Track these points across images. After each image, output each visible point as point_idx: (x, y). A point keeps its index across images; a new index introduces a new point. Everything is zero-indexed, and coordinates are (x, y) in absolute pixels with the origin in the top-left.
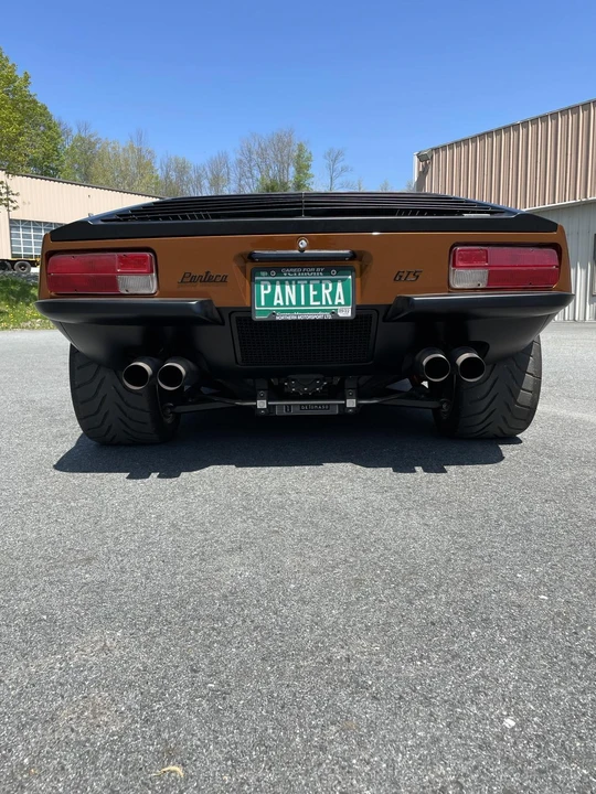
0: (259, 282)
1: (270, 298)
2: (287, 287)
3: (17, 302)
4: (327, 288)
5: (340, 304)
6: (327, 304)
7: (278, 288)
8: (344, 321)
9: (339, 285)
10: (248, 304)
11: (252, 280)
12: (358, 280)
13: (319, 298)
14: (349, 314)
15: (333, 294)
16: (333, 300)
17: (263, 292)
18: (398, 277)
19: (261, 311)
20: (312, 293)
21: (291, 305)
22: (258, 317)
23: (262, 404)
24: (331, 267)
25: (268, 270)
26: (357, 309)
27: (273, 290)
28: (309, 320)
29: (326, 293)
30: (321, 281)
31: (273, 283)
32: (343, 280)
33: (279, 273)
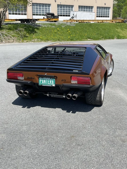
0: (40, 79)
1: (41, 82)
2: (44, 80)
3: (31, 33)
4: (51, 81)
5: (53, 84)
6: (51, 84)
7: (43, 80)
8: (53, 87)
9: (53, 81)
10: (38, 83)
11: (39, 79)
12: (56, 80)
13: (49, 83)
14: (54, 86)
15: (52, 82)
16: (52, 83)
17: (40, 81)
18: (62, 80)
19: (40, 84)
20: (48, 82)
21: (45, 83)
22: (39, 85)
23: (48, 95)
24: (51, 77)
25: (41, 77)
26: (56, 85)
27: (42, 81)
28: (48, 86)
29: (50, 82)
30: (50, 80)
31: (42, 79)
32: (53, 80)
33: (43, 78)
